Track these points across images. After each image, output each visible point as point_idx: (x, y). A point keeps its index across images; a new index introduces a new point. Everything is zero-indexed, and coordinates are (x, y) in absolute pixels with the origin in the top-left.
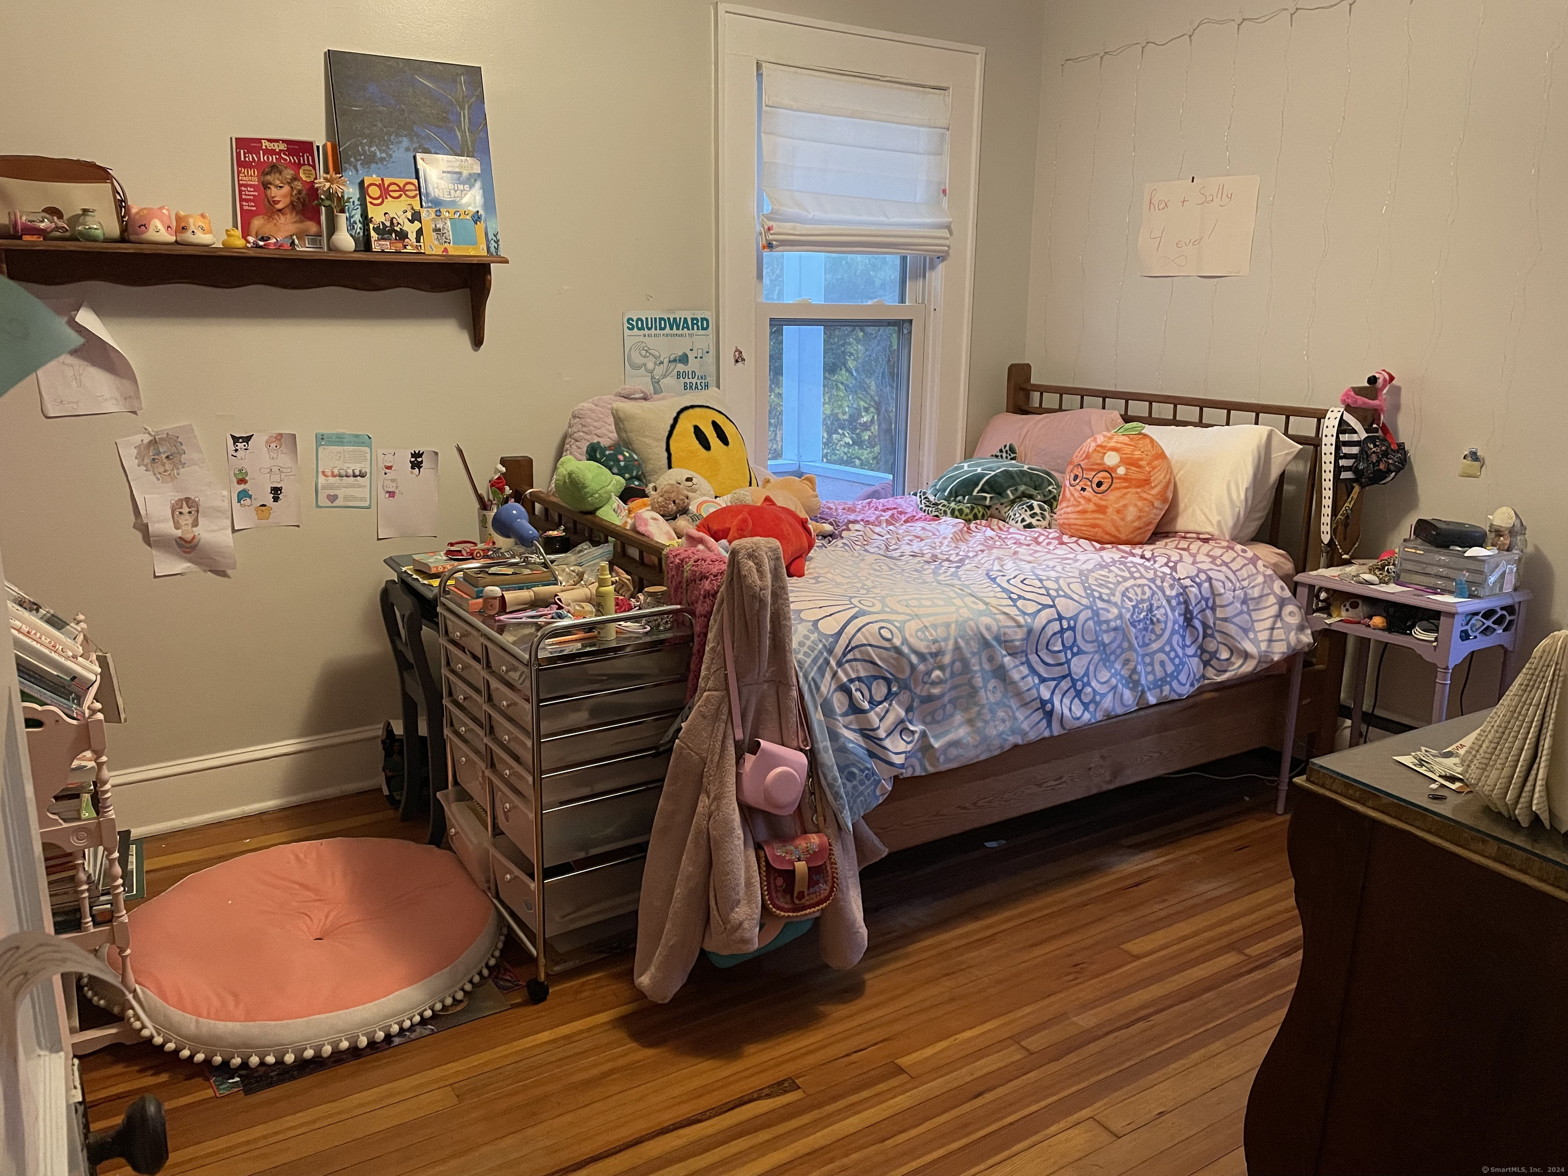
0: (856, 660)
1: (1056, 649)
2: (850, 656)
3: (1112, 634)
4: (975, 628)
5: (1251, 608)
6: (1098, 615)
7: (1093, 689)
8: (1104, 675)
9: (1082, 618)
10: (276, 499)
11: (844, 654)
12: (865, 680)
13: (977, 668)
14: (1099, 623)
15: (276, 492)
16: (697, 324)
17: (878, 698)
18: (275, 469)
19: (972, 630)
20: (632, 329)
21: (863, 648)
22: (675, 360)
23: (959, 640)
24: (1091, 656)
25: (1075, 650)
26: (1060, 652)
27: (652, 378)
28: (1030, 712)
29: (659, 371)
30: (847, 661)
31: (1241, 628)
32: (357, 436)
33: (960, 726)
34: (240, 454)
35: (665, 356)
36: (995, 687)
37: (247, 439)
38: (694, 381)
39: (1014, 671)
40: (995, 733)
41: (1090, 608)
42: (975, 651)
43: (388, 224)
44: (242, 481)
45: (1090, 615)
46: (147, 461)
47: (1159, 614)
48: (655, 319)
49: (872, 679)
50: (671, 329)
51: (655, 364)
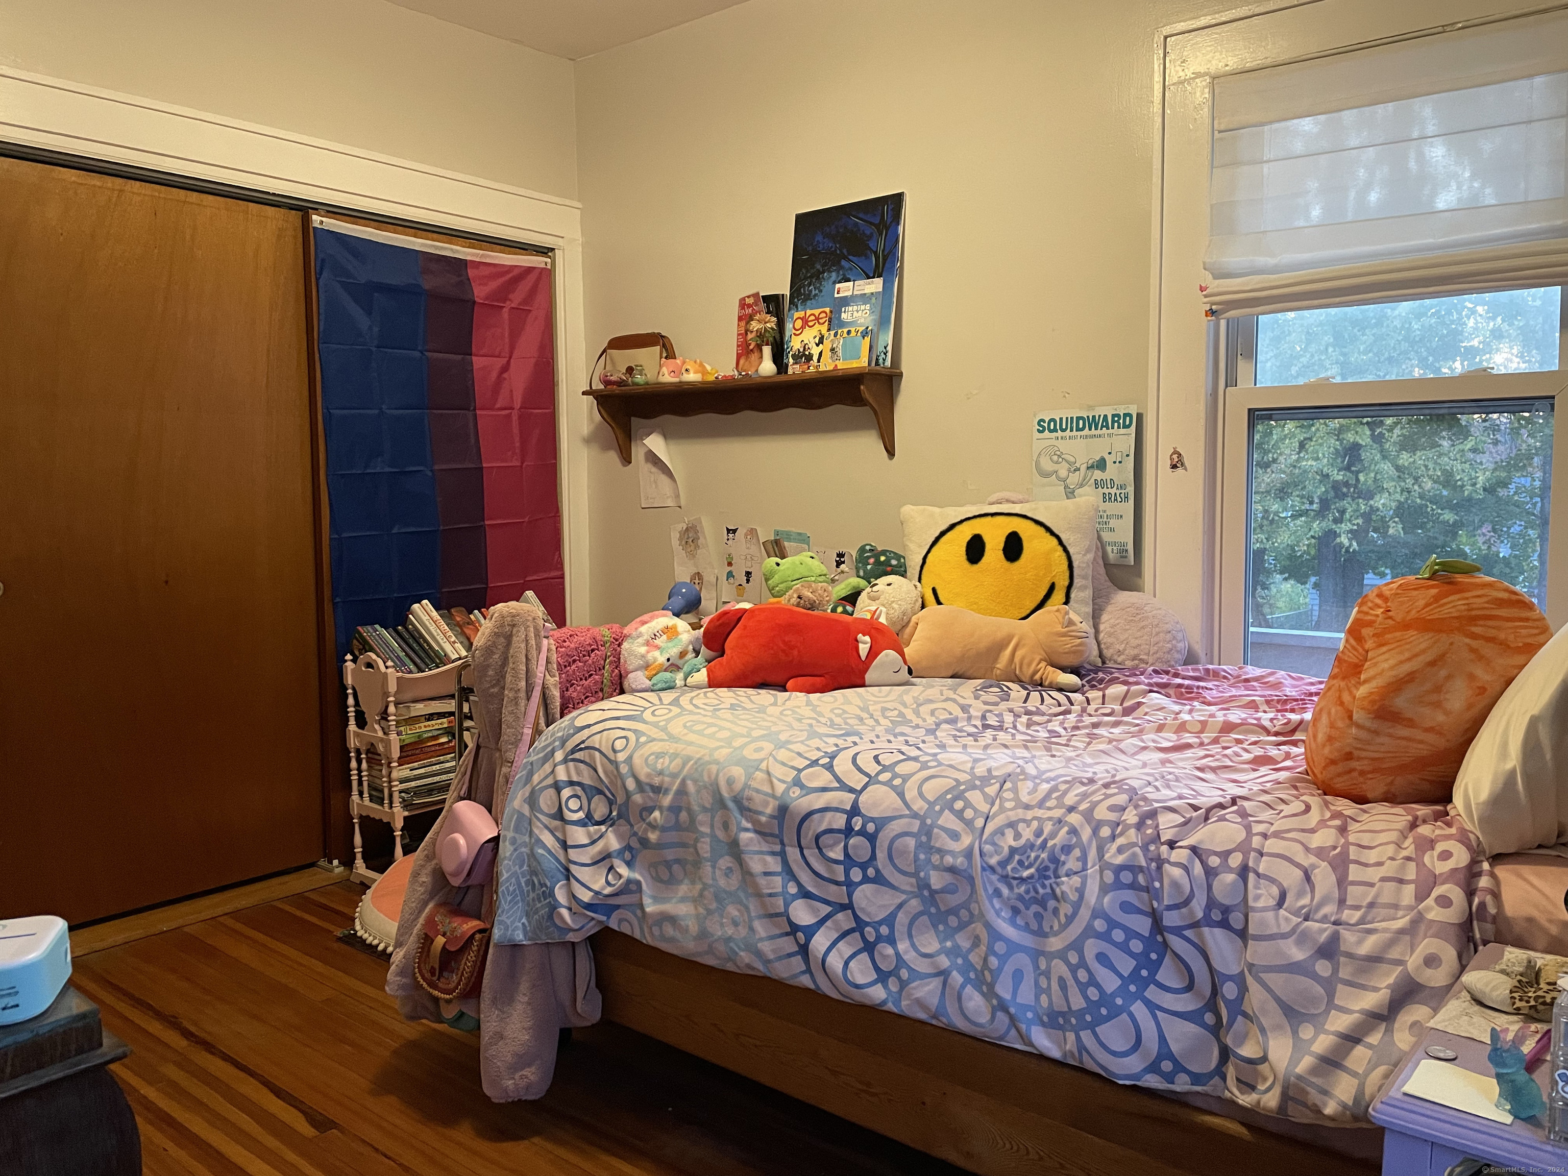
0: (582, 762)
1: (832, 855)
2: (577, 755)
3: (948, 878)
4: (713, 777)
5: (1342, 974)
6: (929, 834)
7: (897, 954)
8: (930, 943)
9: (895, 827)
10: (748, 581)
11: (573, 751)
12: (588, 791)
13: (705, 829)
14: (930, 849)
15: (748, 574)
16: (1118, 422)
17: (597, 817)
18: (749, 557)
19: (709, 777)
20: (1042, 432)
21: (592, 751)
22: (1092, 467)
23: (689, 782)
24: (904, 897)
25: (871, 872)
26: (836, 862)
27: (1066, 487)
28: (778, 932)
29: (1074, 479)
30: (573, 760)
31: (1278, 1000)
32: (800, 534)
33: (683, 900)
34: (730, 542)
35: (1082, 461)
36: (730, 869)
37: (734, 531)
38: (1113, 491)
39: (756, 857)
40: (720, 933)
41: (922, 820)
42: (708, 806)
43: (801, 350)
44: (730, 564)
45: (915, 829)
46: (684, 543)
47: (1068, 885)
48: (1072, 418)
49: (594, 792)
50: (1090, 429)
51: (1069, 471)
